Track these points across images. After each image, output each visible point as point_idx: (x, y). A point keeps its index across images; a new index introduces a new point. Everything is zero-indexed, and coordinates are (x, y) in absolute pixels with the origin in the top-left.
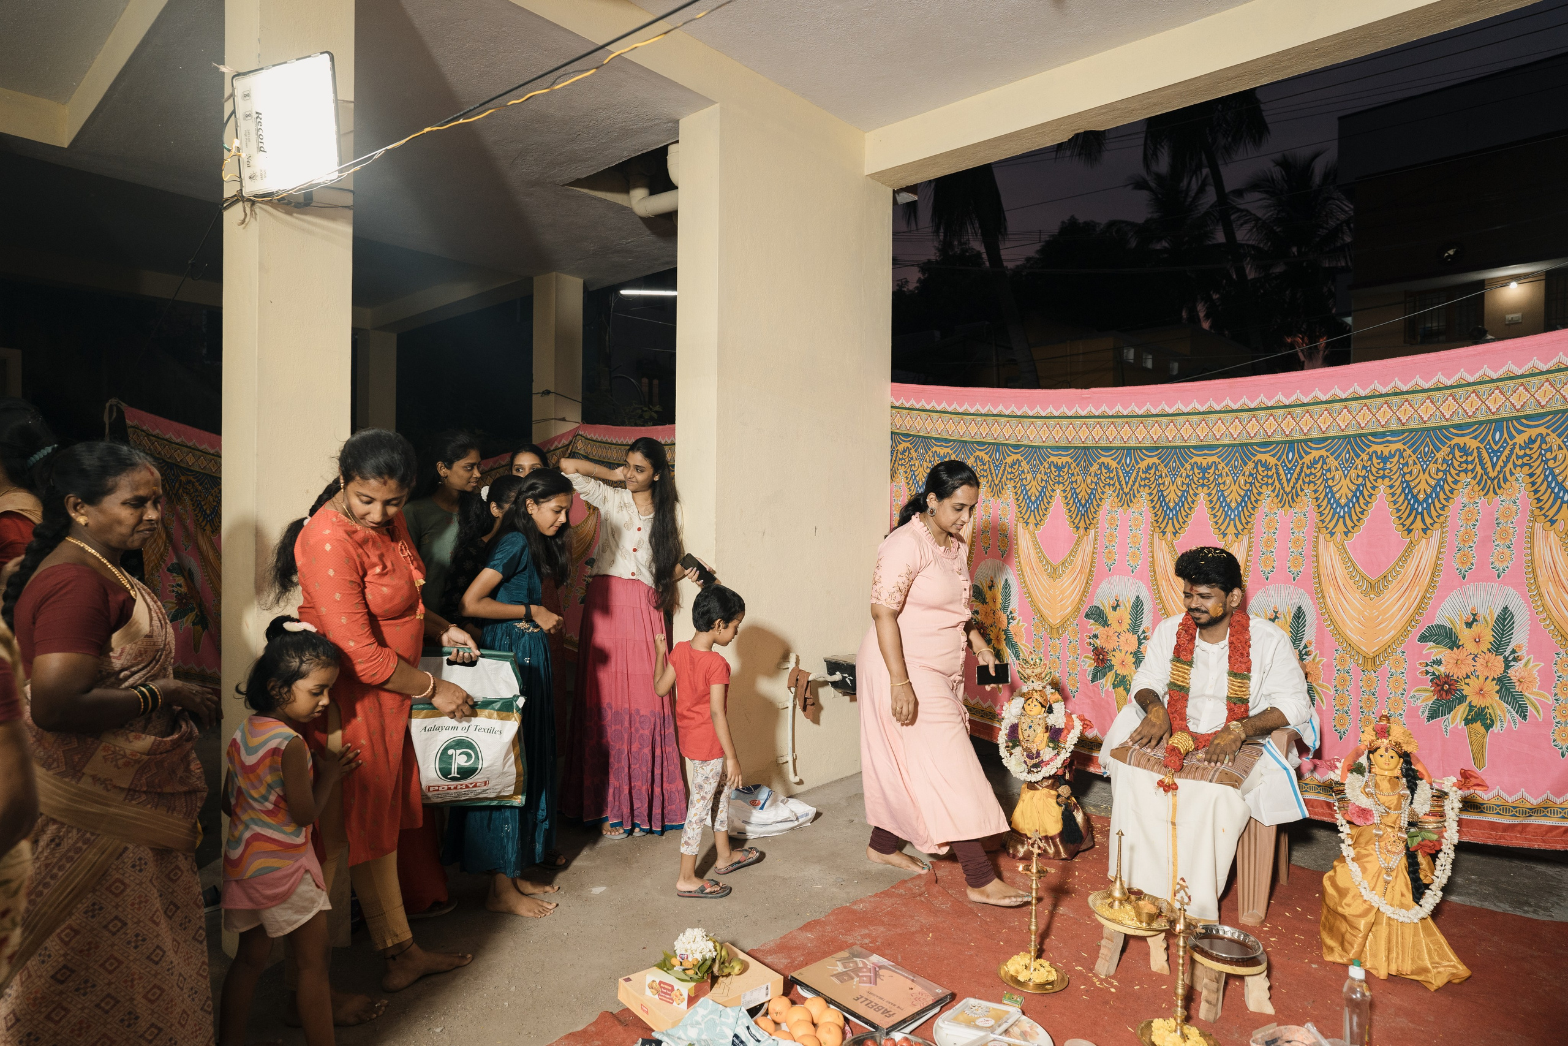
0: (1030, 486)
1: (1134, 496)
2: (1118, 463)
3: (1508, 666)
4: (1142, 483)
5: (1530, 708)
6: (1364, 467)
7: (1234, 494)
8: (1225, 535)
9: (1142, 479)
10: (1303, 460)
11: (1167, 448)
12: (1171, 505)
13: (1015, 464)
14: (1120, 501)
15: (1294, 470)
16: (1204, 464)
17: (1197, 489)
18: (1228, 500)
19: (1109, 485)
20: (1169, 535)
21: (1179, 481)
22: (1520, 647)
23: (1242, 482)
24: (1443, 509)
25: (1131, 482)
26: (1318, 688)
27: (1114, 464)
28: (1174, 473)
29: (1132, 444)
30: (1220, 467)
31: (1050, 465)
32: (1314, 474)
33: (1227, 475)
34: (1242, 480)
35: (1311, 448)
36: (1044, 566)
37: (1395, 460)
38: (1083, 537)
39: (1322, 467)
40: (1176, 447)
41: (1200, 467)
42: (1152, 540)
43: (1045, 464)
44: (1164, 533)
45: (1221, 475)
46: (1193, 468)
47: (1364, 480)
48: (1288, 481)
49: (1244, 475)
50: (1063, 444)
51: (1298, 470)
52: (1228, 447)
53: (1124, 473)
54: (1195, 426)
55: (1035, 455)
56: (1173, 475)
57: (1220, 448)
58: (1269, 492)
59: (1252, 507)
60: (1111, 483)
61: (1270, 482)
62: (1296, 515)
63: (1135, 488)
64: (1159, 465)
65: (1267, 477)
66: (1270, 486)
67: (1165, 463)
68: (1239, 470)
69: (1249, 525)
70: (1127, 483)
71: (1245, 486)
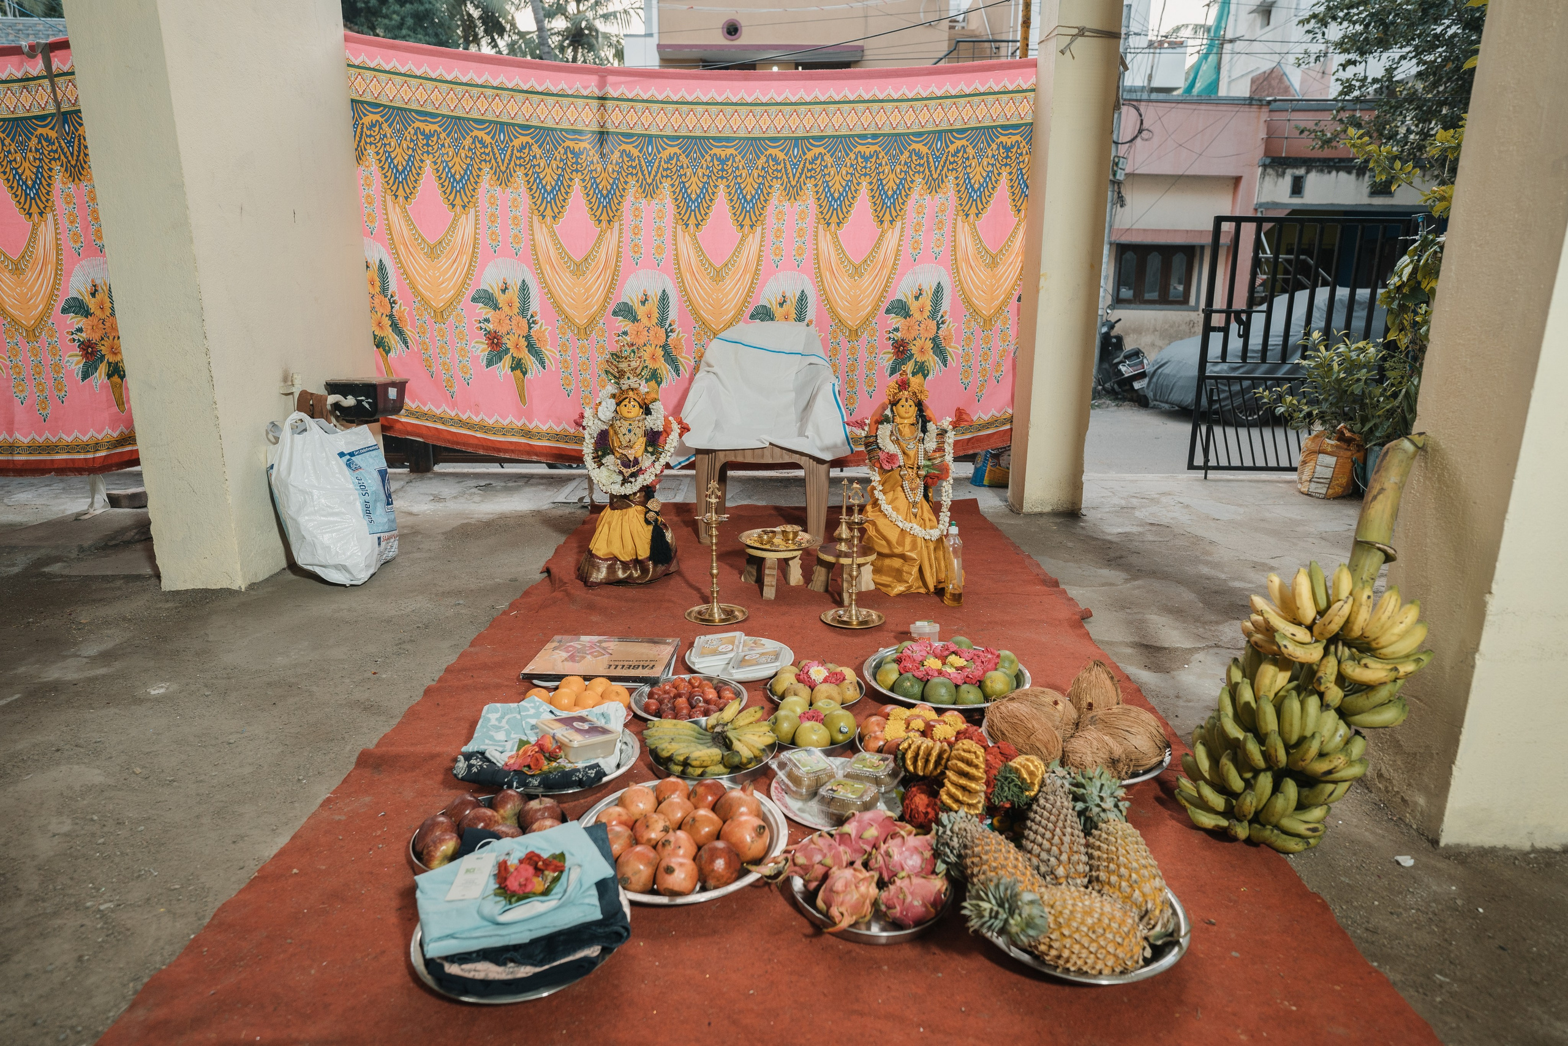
0: (543, 173)
1: (657, 188)
2: (640, 151)
3: (938, 328)
4: (665, 174)
5: (949, 358)
6: (852, 165)
7: (749, 187)
8: (742, 226)
9: (665, 170)
10: (806, 156)
11: (688, 137)
12: (693, 196)
13: (524, 148)
14: (644, 192)
15: (799, 165)
16: (723, 156)
17: (717, 180)
18: (744, 192)
19: (631, 174)
20: (692, 227)
21: (700, 172)
22: (945, 312)
23: (756, 175)
24: (903, 204)
25: (653, 173)
27: (635, 152)
28: (695, 164)
29: (653, 131)
30: (736, 160)
31: (566, 151)
32: (814, 170)
33: (743, 168)
34: (755, 173)
35: (812, 145)
37: (873, 160)
38: (606, 231)
39: (820, 164)
40: (695, 138)
41: (719, 159)
42: (675, 232)
43: (560, 149)
44: (687, 225)
45: (738, 168)
46: (712, 160)
47: (852, 177)
48: (794, 175)
49: (757, 168)
51: (801, 165)
52: (744, 140)
53: (646, 162)
54: (713, 116)
55: (548, 138)
56: (694, 166)
57: (737, 141)
58: (778, 186)
59: (764, 199)
60: (634, 173)
61: (778, 176)
62: (800, 208)
63: (657, 178)
64: (681, 155)
65: (777, 170)
66: (779, 179)
67: (686, 153)
68: (754, 164)
69: (762, 216)
70: (649, 173)
71: (759, 180)
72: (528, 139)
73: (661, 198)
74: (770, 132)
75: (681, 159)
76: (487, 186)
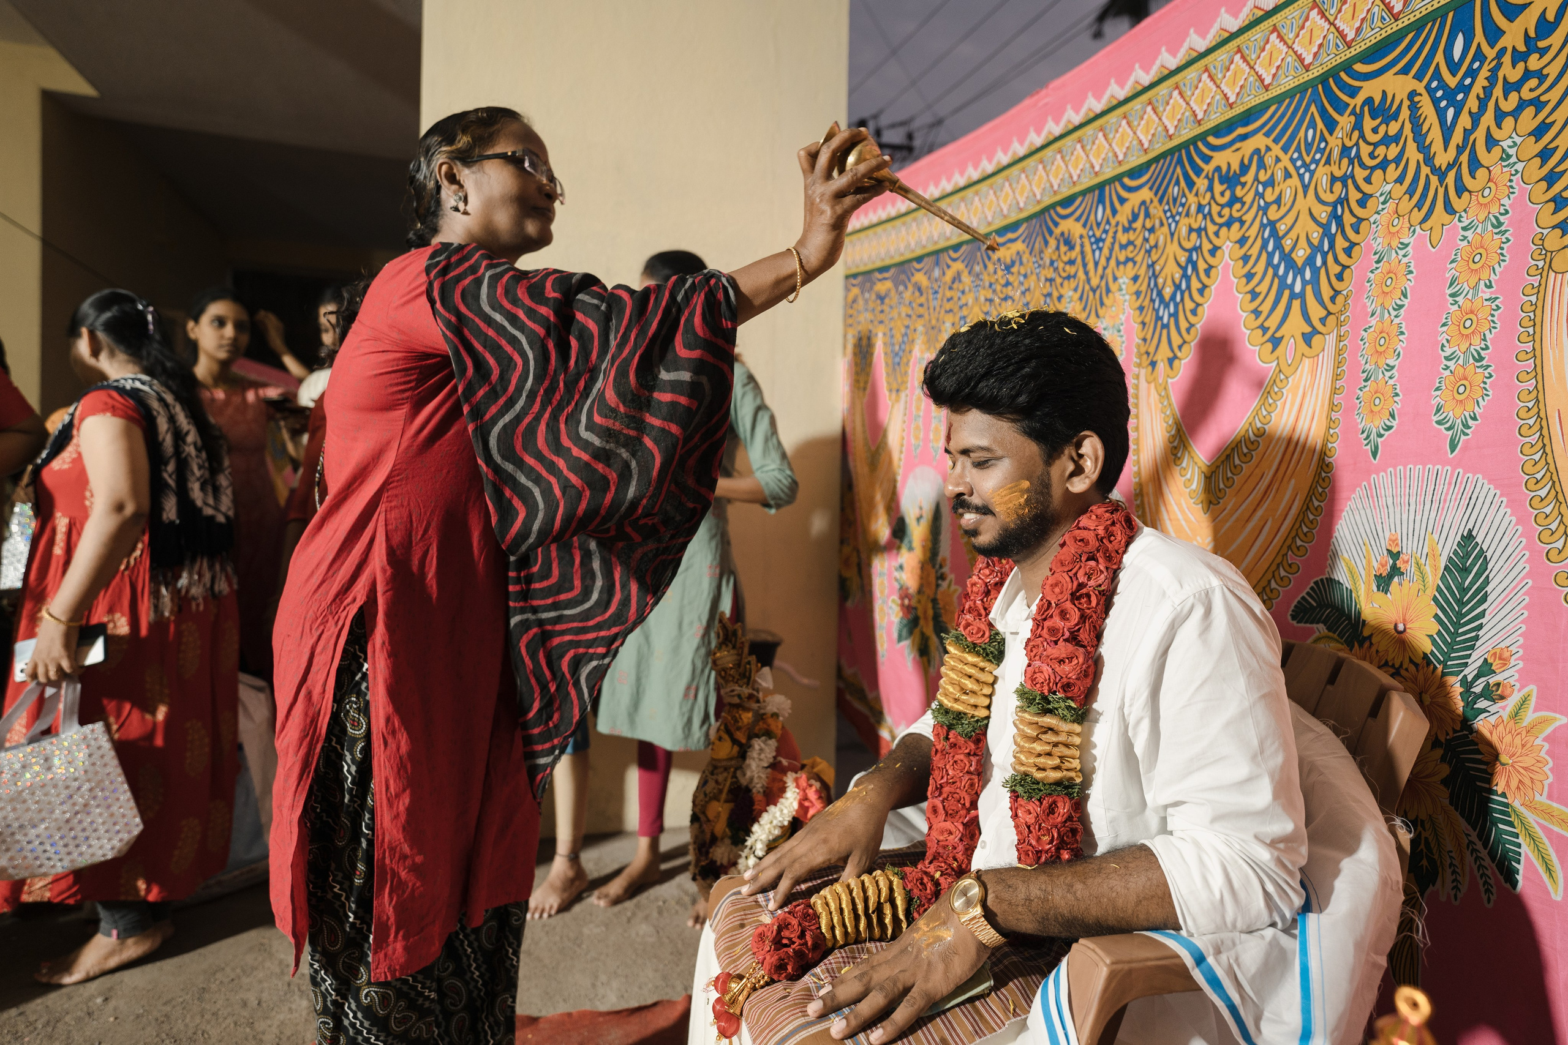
1: (1108, 291)
2: (1084, 226)
7: (1303, 224)
8: (1276, 342)
9: (1124, 247)
10: (1501, 43)
11: (1166, 154)
12: (1168, 292)
13: (953, 282)
14: (1084, 309)
15: (1467, 90)
16: (1235, 167)
17: (1217, 234)
18: (1288, 243)
19: (1068, 277)
20: (1163, 367)
21: (1184, 225)
23: (1325, 181)
25: (1103, 262)
26: (1530, 817)
27: (1077, 230)
28: (1175, 211)
29: (1109, 173)
30: (1269, 160)
33: (1288, 175)
34: (1322, 175)
40: (1180, 147)
41: (1227, 178)
43: (988, 266)
44: (1155, 365)
45: (1271, 183)
46: (1211, 185)
48: (1447, 133)
49: (1328, 162)
50: (1014, 217)
51: (1480, 84)
52: (1292, 97)
53: (1092, 244)
54: (1220, 76)
55: (979, 254)
56: (1173, 217)
57: (1273, 108)
58: (1388, 188)
59: (1347, 244)
60: (1072, 273)
61: (1390, 158)
62: (1469, 234)
63: (1109, 271)
64: (1152, 201)
65: (1387, 140)
66: (1393, 166)
67: (1160, 192)
68: (1318, 150)
69: (1340, 299)
70: (1096, 264)
71: (1332, 192)
72: (958, 266)
73: (1113, 314)
74: (1367, 32)
75: (1152, 211)
76: (918, 355)
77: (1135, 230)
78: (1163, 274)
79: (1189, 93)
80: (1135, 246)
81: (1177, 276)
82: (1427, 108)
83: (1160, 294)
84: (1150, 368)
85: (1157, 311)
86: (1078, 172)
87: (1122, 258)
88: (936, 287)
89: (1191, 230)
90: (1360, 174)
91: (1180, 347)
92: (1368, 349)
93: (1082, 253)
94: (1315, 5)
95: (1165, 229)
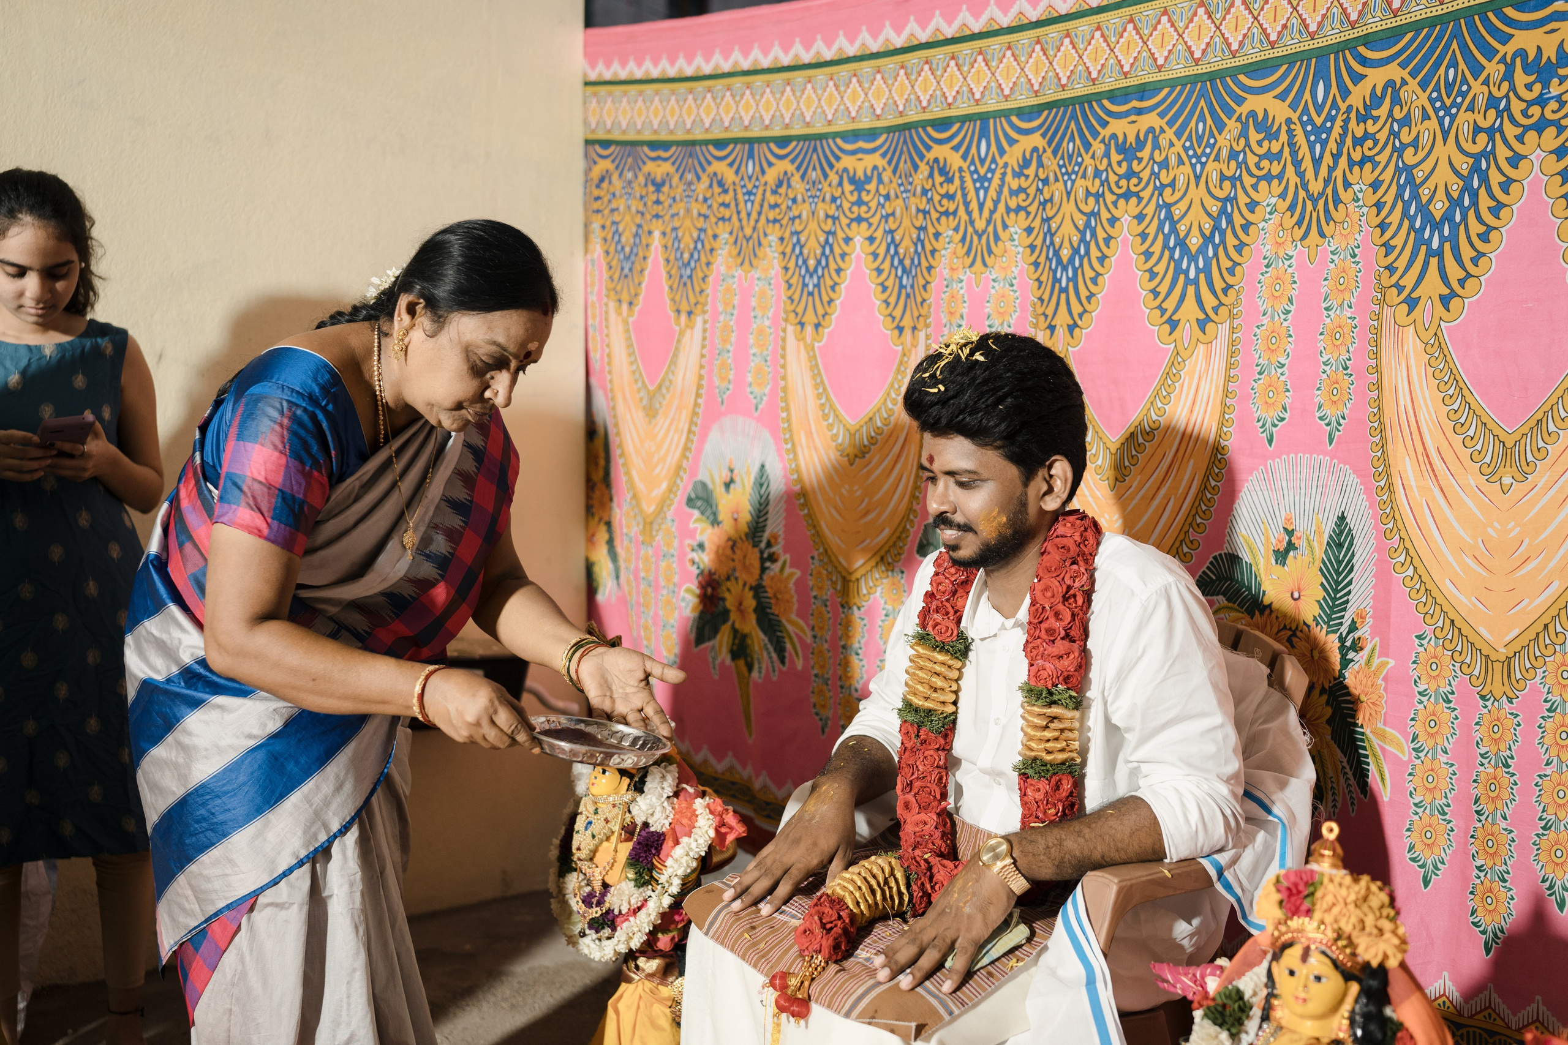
0: (806, 233)
1: (997, 238)
2: (964, 157)
4: (1013, 202)
6: (1492, 101)
7: (1195, 213)
8: (1175, 325)
9: (1014, 193)
10: (1348, 102)
11: (1059, 104)
12: (1066, 253)
13: (777, 185)
14: (968, 253)
15: (1328, 132)
16: (1131, 139)
17: (1115, 204)
18: (1182, 228)
19: (946, 214)
20: (1066, 332)
21: (1080, 186)
23: (1215, 177)
25: (989, 204)
26: (1375, 742)
27: (955, 161)
28: (1070, 168)
29: (992, 105)
30: (1163, 141)
31: (841, 177)
32: (1372, 137)
33: (1181, 162)
34: (1212, 170)
35: (1364, 61)
36: (830, 427)
38: (910, 351)
39: (1390, 114)
40: (1073, 101)
41: (1123, 148)
43: (832, 175)
44: (1052, 330)
45: (1165, 165)
46: (1108, 152)
47: (1492, 139)
48: (1317, 162)
50: (866, 123)
51: (1337, 130)
52: (1184, 85)
53: (974, 181)
54: (1113, 39)
55: (815, 157)
56: (1069, 175)
57: (1166, 91)
58: (1273, 200)
59: (1237, 243)
60: (951, 210)
61: (1275, 172)
62: (1335, 257)
63: (997, 216)
64: (1045, 151)
65: (1270, 156)
66: (1275, 182)
67: (1054, 144)
68: (1208, 145)
69: (1231, 292)
70: (981, 206)
71: (1221, 188)
72: (785, 166)
73: (1004, 265)
74: (1247, 49)
75: (1045, 160)
76: (723, 269)
77: (1027, 177)
78: (1059, 233)
79: (1081, 46)
80: (1028, 195)
81: (1075, 239)
82: (1300, 139)
83: (1057, 253)
84: (1048, 332)
85: (1055, 272)
86: (954, 93)
87: (1013, 204)
88: (750, 186)
89: (1088, 193)
90: (1248, 181)
91: (1081, 316)
92: (1261, 345)
93: (963, 189)
94: (1202, 4)
95: (1060, 185)
